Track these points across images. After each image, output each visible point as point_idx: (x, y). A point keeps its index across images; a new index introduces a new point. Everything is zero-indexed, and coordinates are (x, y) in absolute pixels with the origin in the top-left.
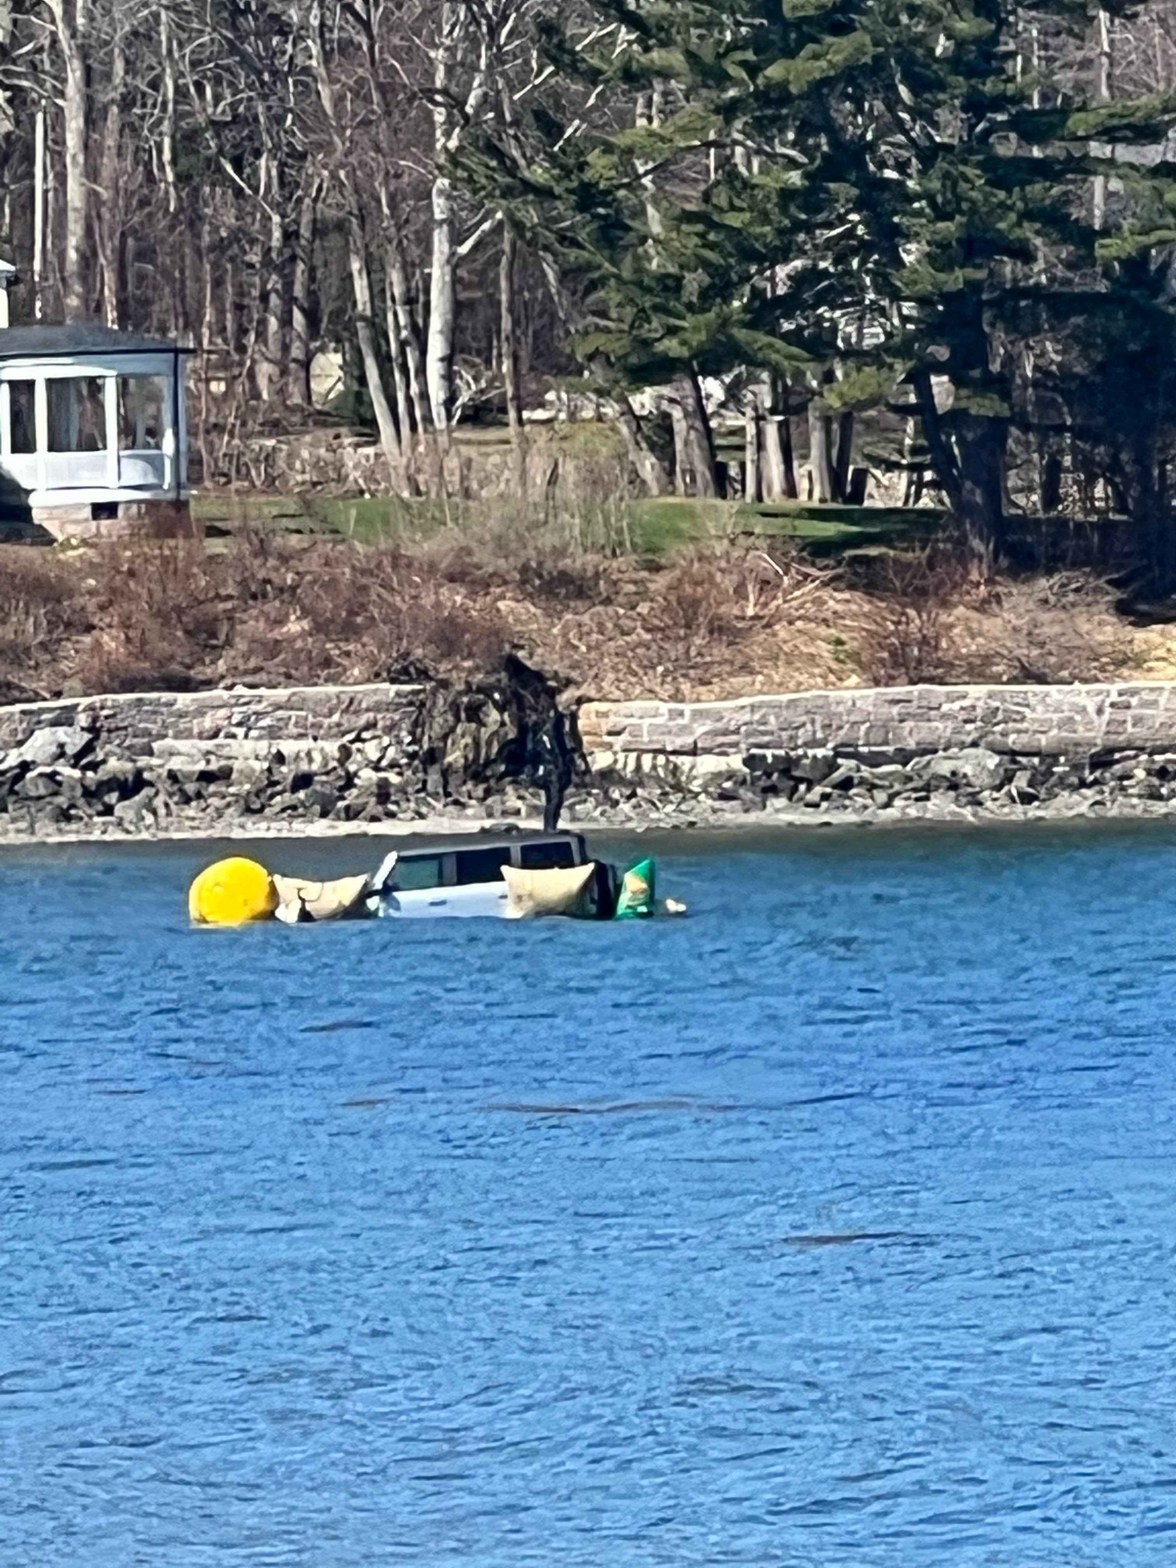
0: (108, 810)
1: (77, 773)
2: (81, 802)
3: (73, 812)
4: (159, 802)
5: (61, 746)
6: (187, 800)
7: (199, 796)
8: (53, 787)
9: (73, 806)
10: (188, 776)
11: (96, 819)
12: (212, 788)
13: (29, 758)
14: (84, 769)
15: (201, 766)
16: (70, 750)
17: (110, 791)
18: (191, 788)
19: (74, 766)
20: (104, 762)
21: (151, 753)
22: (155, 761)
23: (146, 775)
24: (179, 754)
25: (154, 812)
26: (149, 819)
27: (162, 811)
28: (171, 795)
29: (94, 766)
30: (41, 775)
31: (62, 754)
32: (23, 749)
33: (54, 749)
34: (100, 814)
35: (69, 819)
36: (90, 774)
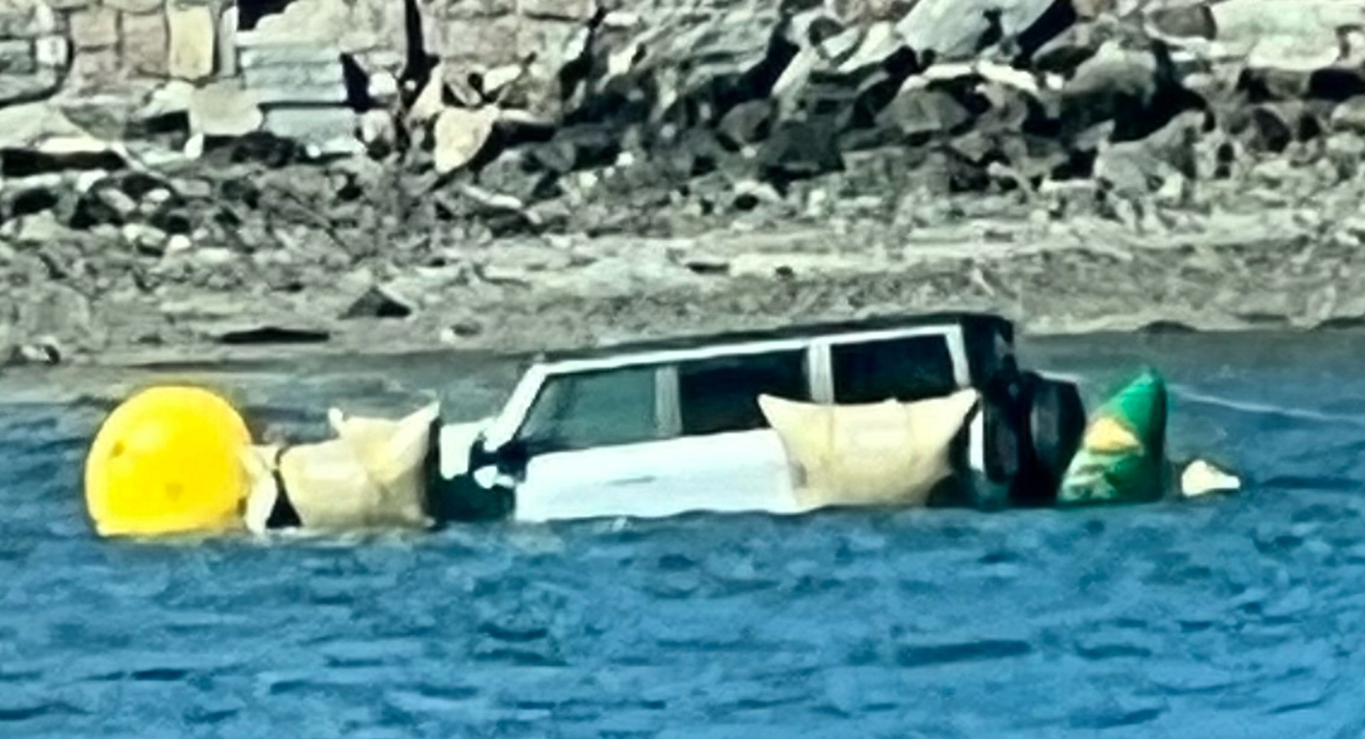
0: (1080, 165)
1: (1025, 80)
2: (1014, 145)
3: (995, 168)
4: (1207, 147)
5: (993, 16)
6: (1273, 137)
7: (1309, 128)
8: (960, 114)
9: (996, 155)
10: (1290, 85)
11: (1048, 185)
12: (1341, 111)
13: (917, 43)
14: (1040, 69)
15: (1328, 58)
16: (1010, 27)
17: (1098, 118)
18: (1289, 111)
19: (1019, 64)
20: (1086, 53)
21: (1209, 30)
22: (1216, 50)
23: (1192, 81)
24: (1274, 30)
25: (1189, 170)
26: (1173, 185)
27: (1206, 167)
28: (1236, 130)
29: (1067, 62)
30: (935, 85)
31: (991, 35)
32: (904, 25)
33: (976, 23)
34: (1060, 174)
35: (980, 184)
36: (1055, 81)
